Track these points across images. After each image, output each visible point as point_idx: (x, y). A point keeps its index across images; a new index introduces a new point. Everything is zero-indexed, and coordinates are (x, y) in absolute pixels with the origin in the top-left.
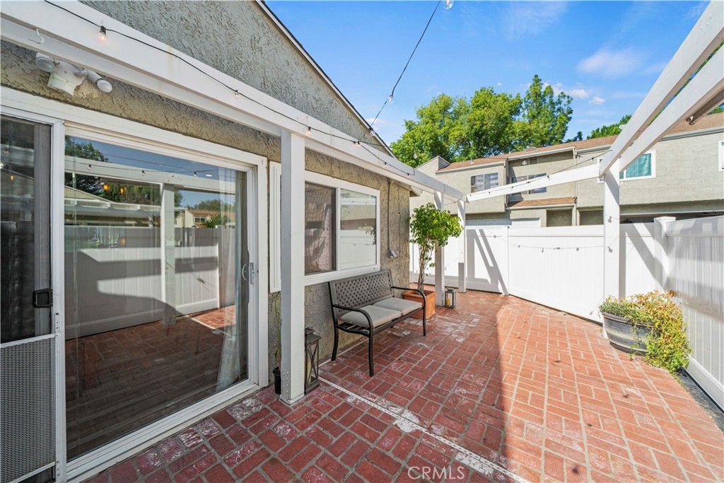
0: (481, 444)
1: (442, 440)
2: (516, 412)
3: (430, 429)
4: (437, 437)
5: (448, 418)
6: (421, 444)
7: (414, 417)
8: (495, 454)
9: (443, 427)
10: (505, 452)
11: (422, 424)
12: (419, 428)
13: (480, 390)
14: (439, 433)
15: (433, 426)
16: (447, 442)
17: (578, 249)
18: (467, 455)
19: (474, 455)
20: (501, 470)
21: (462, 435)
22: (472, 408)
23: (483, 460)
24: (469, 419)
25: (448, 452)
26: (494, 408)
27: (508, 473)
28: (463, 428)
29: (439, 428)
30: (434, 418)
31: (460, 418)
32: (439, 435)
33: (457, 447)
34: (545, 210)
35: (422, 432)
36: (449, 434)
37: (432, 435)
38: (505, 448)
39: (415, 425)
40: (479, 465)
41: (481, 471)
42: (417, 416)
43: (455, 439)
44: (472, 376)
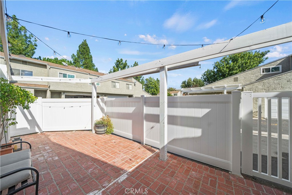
0: (117, 174)
1: (110, 184)
2: (109, 161)
3: (104, 187)
4: (109, 186)
5: (101, 179)
6: (110, 192)
7: (94, 192)
8: (122, 172)
9: (106, 182)
10: (122, 170)
11: (100, 189)
12: (101, 191)
13: (94, 165)
14: (107, 184)
15: (103, 186)
16: (112, 183)
17: (80, 107)
18: (120, 179)
19: (120, 177)
20: (127, 173)
21: (111, 177)
22: (101, 170)
23: (122, 176)
24: (106, 173)
25: (117, 184)
26: (104, 165)
27: (128, 172)
28: (109, 176)
29: (105, 183)
30: (99, 184)
31: (104, 176)
32: (108, 185)
33: (116, 181)
34: (33, 89)
35: (104, 190)
36: (110, 181)
37: (107, 187)
38: (120, 169)
39: (99, 193)
40: (124, 177)
41: (126, 177)
42: (94, 190)
43: (112, 180)
44: (85, 164)
